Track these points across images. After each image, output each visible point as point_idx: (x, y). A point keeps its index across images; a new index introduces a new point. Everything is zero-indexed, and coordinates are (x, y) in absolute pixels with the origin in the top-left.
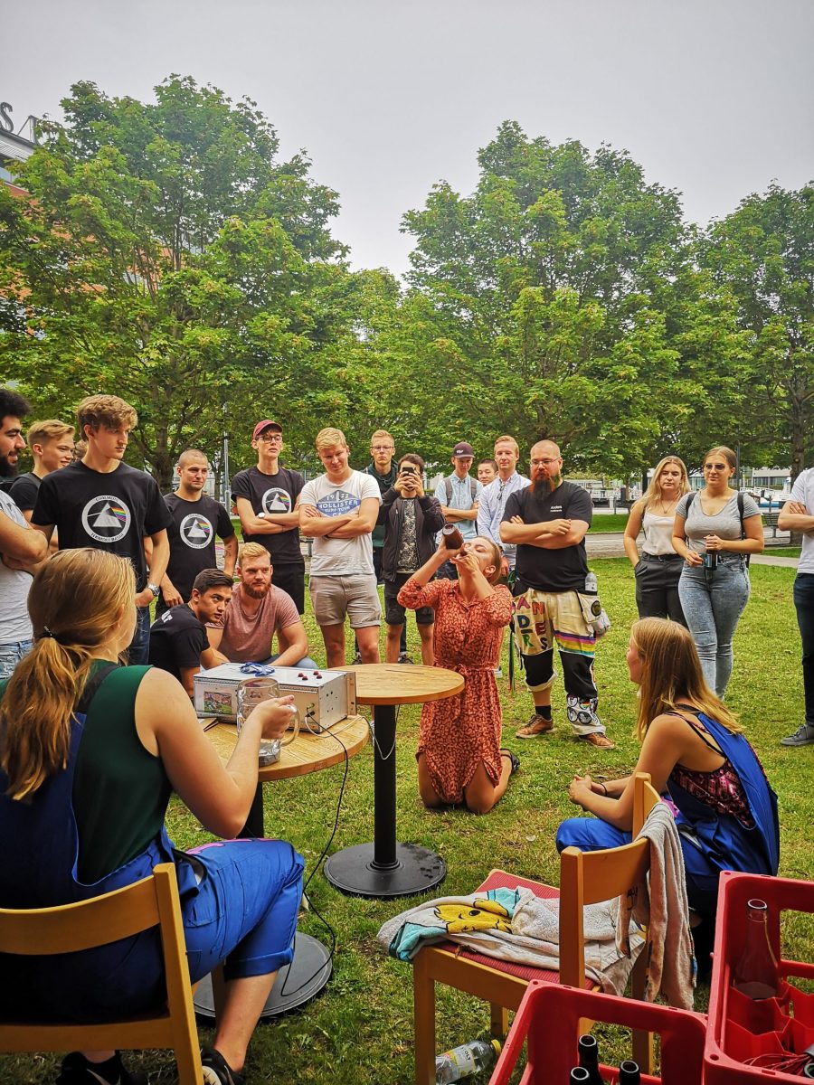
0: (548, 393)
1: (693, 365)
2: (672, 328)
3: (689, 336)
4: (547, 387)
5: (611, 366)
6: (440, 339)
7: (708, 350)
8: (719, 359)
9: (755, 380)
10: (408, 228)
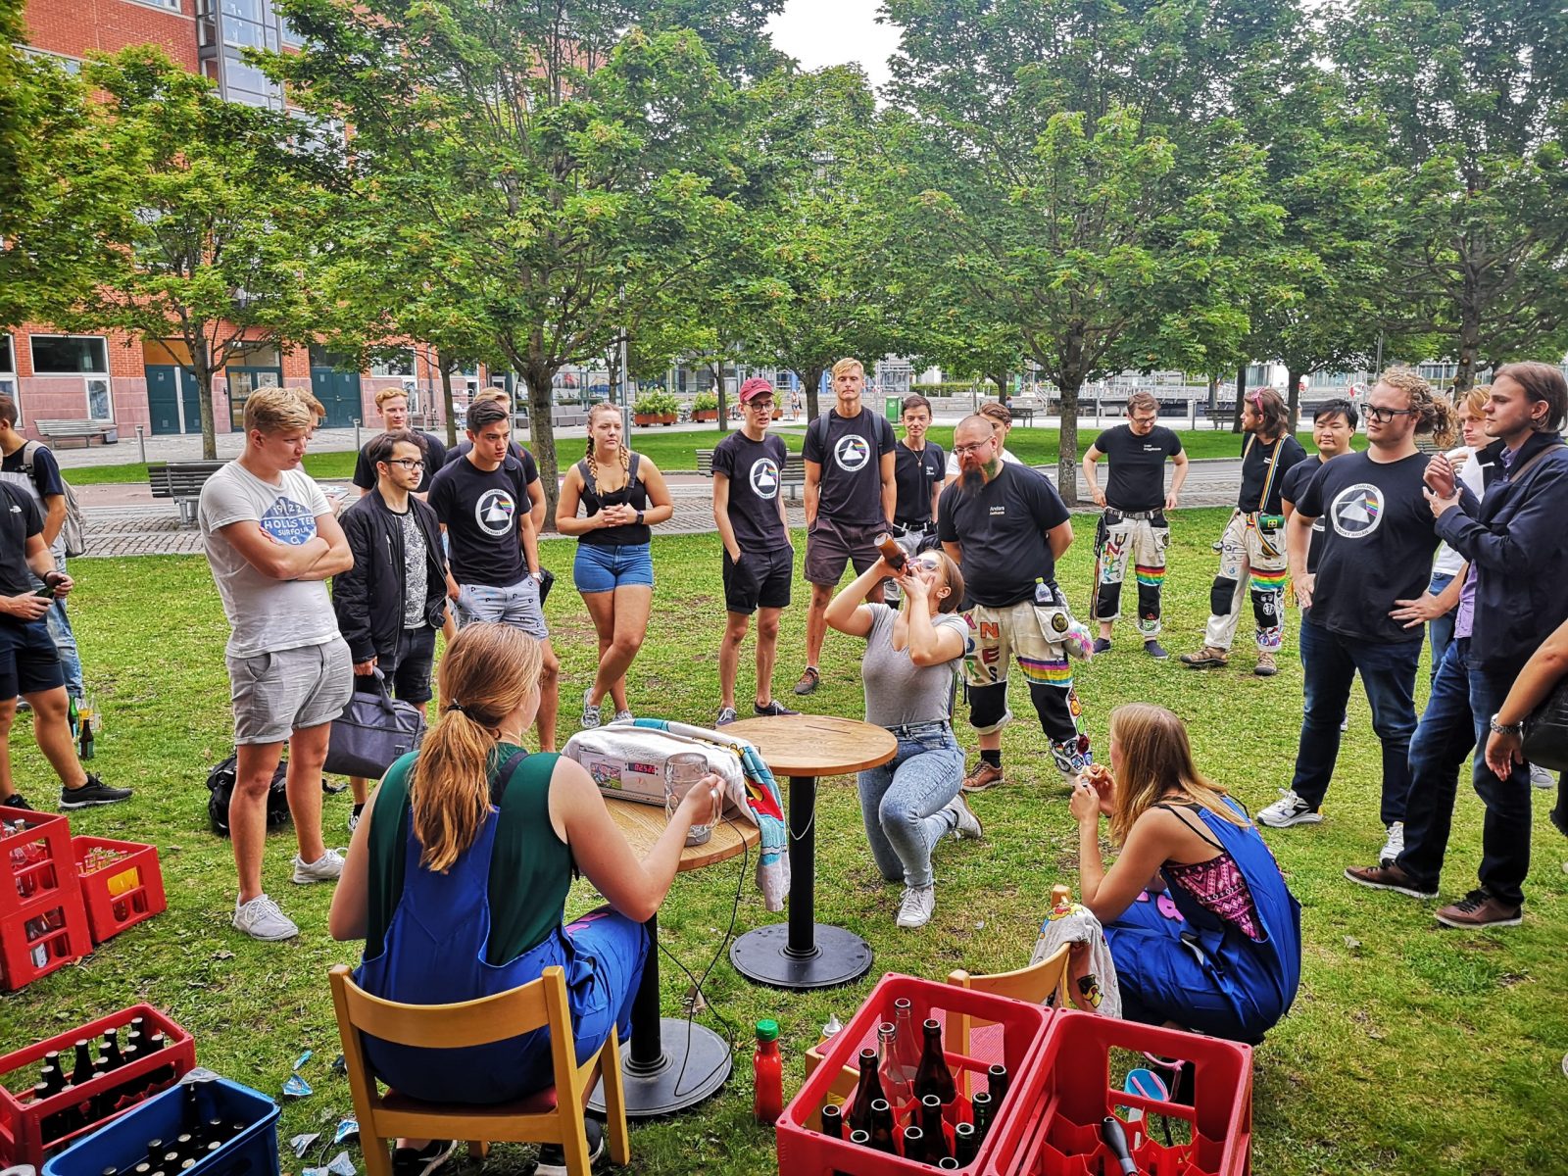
0: (1084, 270)
1: (1307, 224)
2: (1279, 167)
3: (1303, 180)
4: (1084, 262)
5: (1183, 228)
6: (927, 192)
7: (1330, 202)
8: (1349, 213)
9: (1405, 242)
10: (888, 15)
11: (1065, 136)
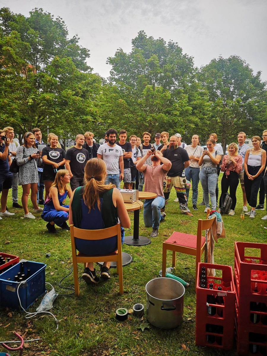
0: (153, 118)
1: (196, 111)
2: (190, 100)
3: (195, 102)
4: (153, 116)
5: (172, 111)
6: (120, 100)
7: (200, 107)
8: (203, 110)
9: (213, 117)
10: (109, 62)
11: (149, 90)
